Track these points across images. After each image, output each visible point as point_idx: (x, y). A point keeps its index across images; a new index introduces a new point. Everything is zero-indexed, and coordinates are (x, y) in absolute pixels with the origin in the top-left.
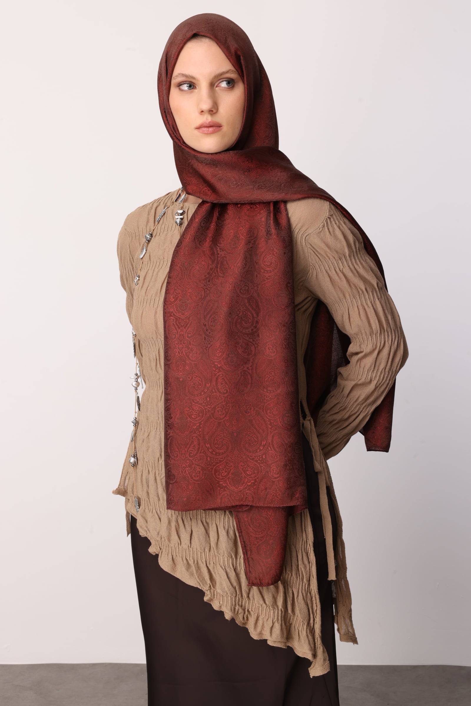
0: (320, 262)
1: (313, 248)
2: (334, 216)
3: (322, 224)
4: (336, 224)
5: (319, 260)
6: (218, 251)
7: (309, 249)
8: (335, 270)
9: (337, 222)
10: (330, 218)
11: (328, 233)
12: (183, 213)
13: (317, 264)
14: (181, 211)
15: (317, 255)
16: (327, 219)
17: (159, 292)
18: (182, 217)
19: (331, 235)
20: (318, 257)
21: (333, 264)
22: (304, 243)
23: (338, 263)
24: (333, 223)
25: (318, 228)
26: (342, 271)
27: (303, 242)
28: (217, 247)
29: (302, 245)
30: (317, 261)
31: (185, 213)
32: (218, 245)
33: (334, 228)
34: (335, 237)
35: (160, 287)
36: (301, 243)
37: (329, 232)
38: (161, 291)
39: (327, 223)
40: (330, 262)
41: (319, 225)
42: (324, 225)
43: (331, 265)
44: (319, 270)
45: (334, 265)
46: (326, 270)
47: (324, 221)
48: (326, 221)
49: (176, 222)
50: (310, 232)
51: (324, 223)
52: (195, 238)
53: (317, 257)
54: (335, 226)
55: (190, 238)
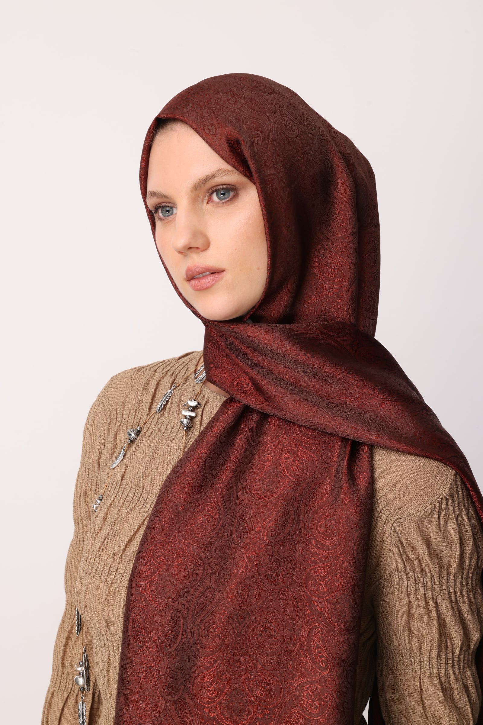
0: (404, 573)
1: (402, 543)
2: (456, 497)
3: (431, 506)
4: (454, 511)
5: (404, 569)
6: (238, 492)
7: (393, 545)
8: (425, 596)
9: (457, 509)
10: (448, 499)
11: (435, 523)
12: (196, 406)
13: (396, 575)
14: (193, 404)
15: (403, 560)
16: (442, 500)
17: (120, 555)
18: (193, 414)
19: (440, 529)
20: (404, 563)
21: (425, 583)
22: (390, 530)
23: (433, 583)
24: (451, 508)
25: (422, 512)
26: (436, 599)
27: (388, 528)
28: (239, 484)
29: (383, 534)
30: (400, 570)
31: (200, 407)
32: (242, 481)
33: (448, 519)
34: (445, 536)
35: (124, 546)
36: (383, 529)
37: (439, 523)
38: (123, 553)
39: (440, 507)
40: (421, 578)
41: (425, 506)
42: (435, 508)
43: (421, 584)
44: (397, 586)
45: (425, 585)
46: (408, 591)
47: (437, 501)
48: (439, 502)
49: (182, 423)
50: (406, 513)
51: (435, 506)
52: (205, 461)
53: (401, 563)
54: (452, 516)
55: (196, 461)
